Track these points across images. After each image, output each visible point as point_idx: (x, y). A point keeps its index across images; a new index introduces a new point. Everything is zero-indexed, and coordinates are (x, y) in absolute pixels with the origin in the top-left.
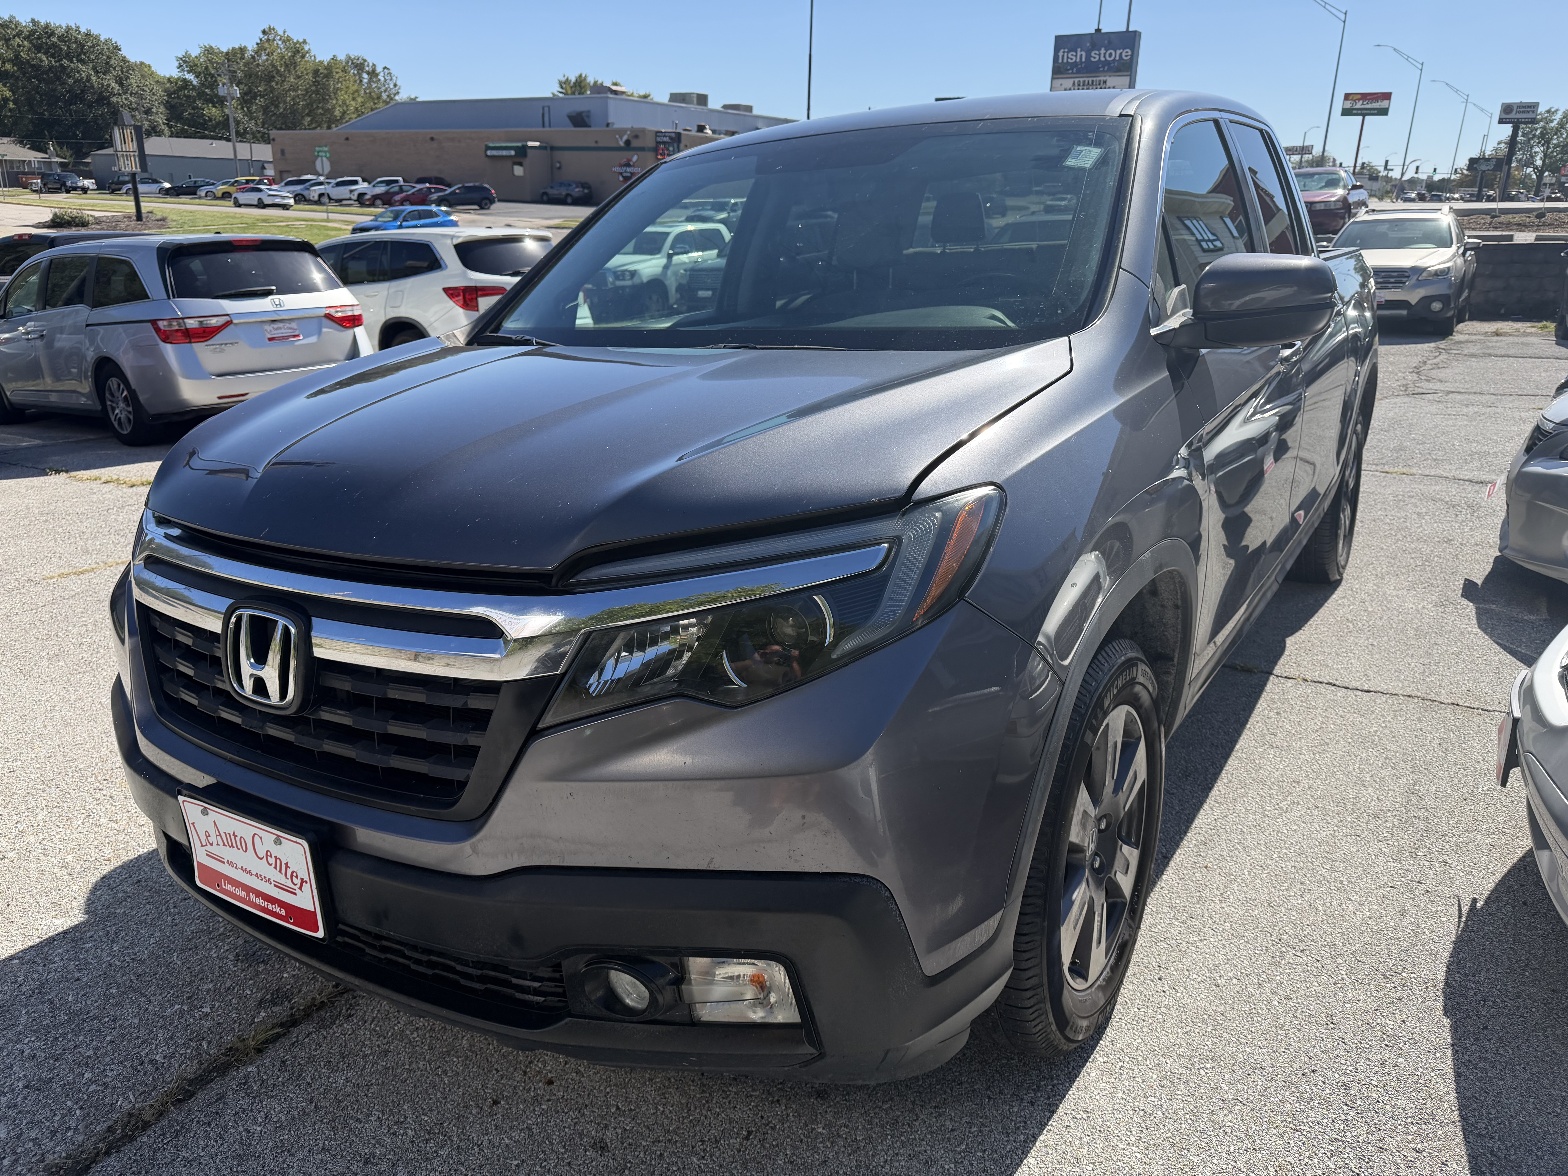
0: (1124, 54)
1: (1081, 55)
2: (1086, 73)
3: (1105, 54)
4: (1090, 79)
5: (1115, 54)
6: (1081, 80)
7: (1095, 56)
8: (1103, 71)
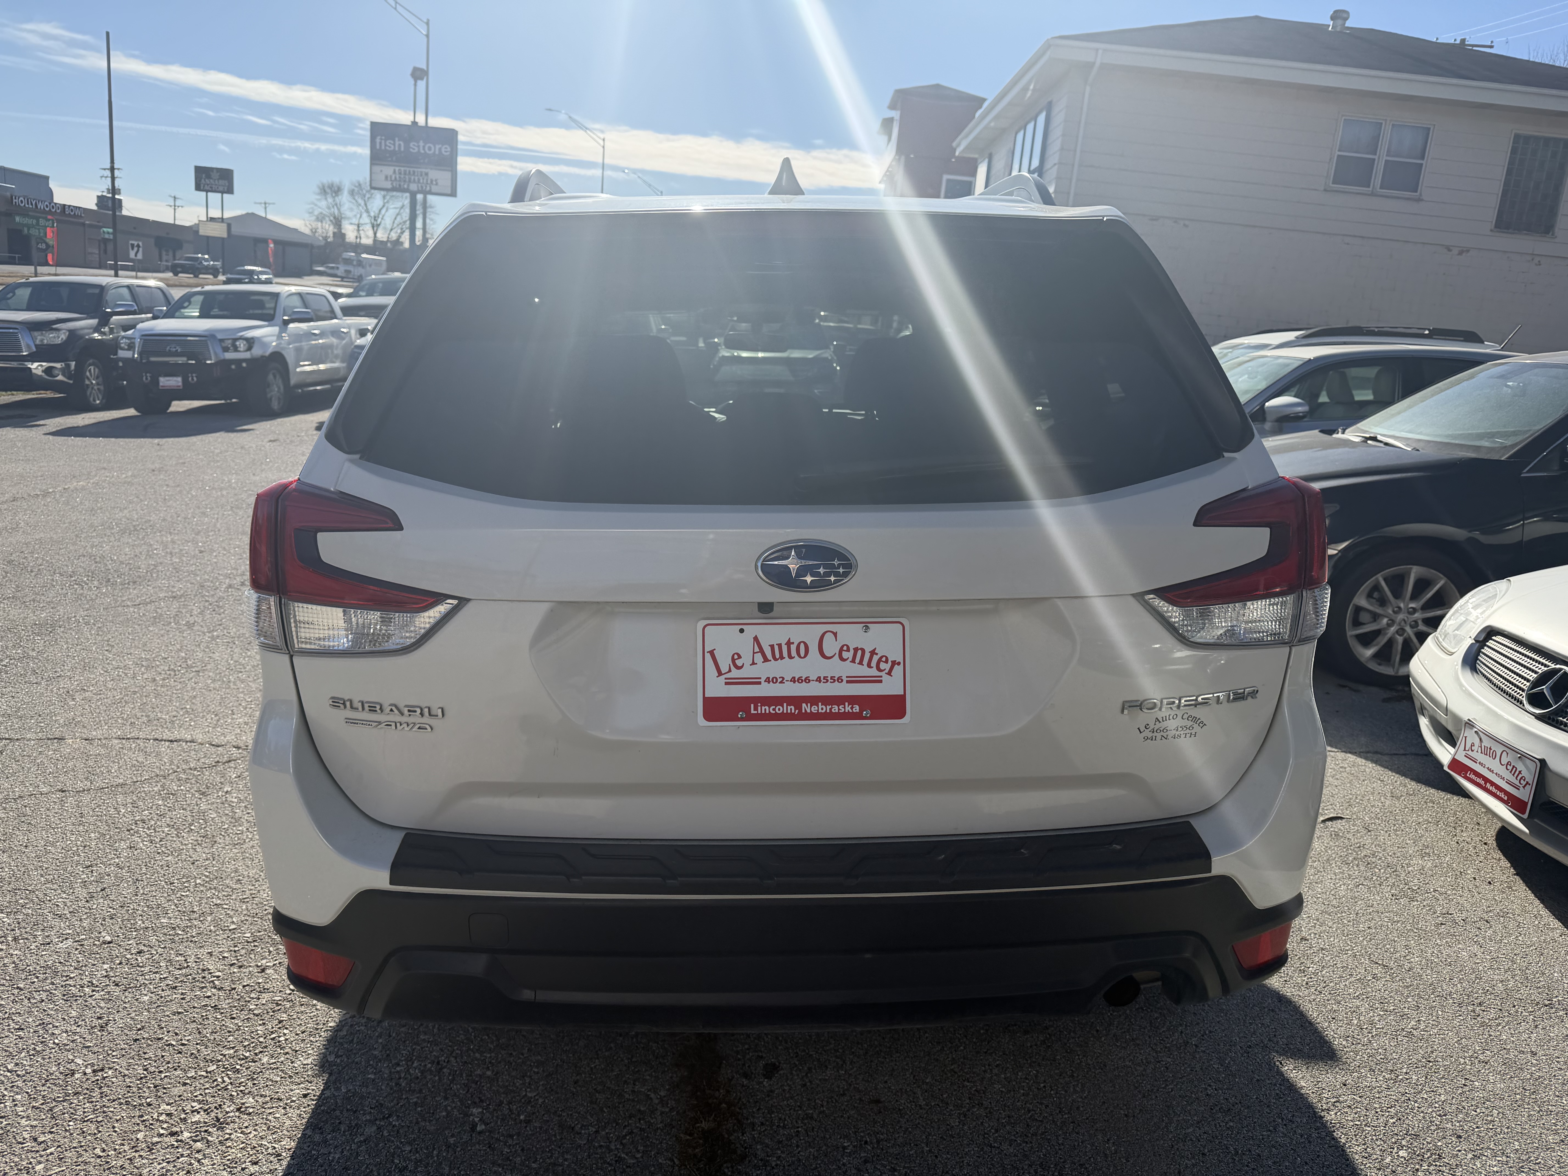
0: (443, 150)
1: (400, 145)
3: (424, 147)
4: (411, 170)
5: (434, 149)
6: (402, 169)
7: (414, 147)
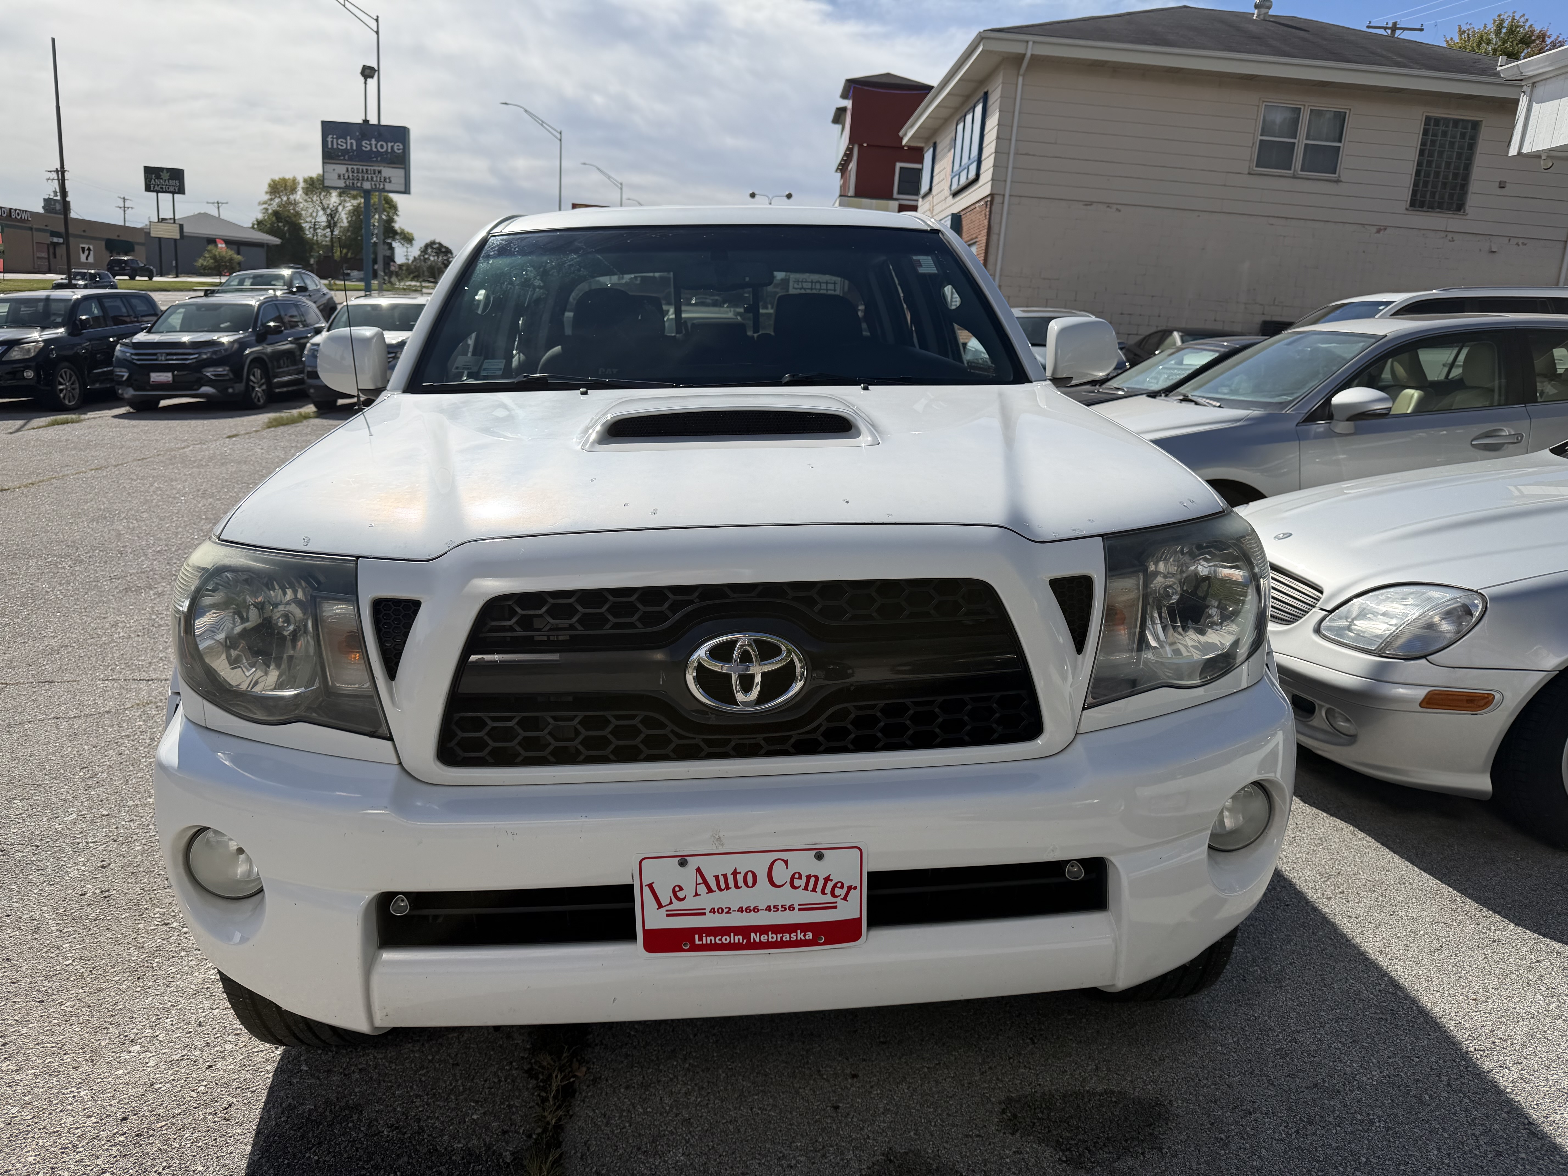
2: (359, 161)
8: (377, 161)
